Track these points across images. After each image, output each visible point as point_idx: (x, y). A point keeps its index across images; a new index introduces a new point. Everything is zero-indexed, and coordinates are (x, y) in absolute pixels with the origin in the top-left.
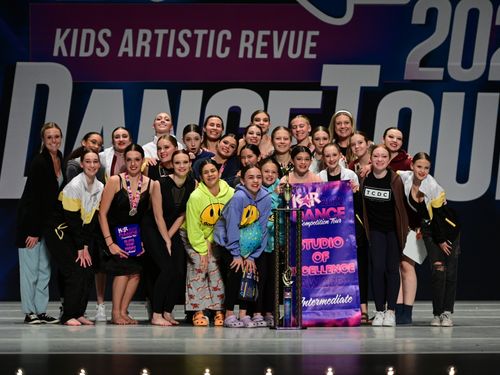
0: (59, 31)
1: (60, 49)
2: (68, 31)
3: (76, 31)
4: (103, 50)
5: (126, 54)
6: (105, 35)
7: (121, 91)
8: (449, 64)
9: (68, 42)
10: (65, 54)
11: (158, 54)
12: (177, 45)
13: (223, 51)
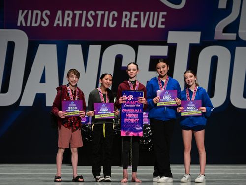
0: (20, 12)
1: (21, 21)
2: (26, 12)
3: (30, 12)
4: (45, 22)
5: (58, 25)
6: (46, 14)
7: (55, 45)
8: (239, 31)
9: (26, 18)
10: (24, 24)
11: (76, 25)
12: (87, 19)
13: (112, 23)
